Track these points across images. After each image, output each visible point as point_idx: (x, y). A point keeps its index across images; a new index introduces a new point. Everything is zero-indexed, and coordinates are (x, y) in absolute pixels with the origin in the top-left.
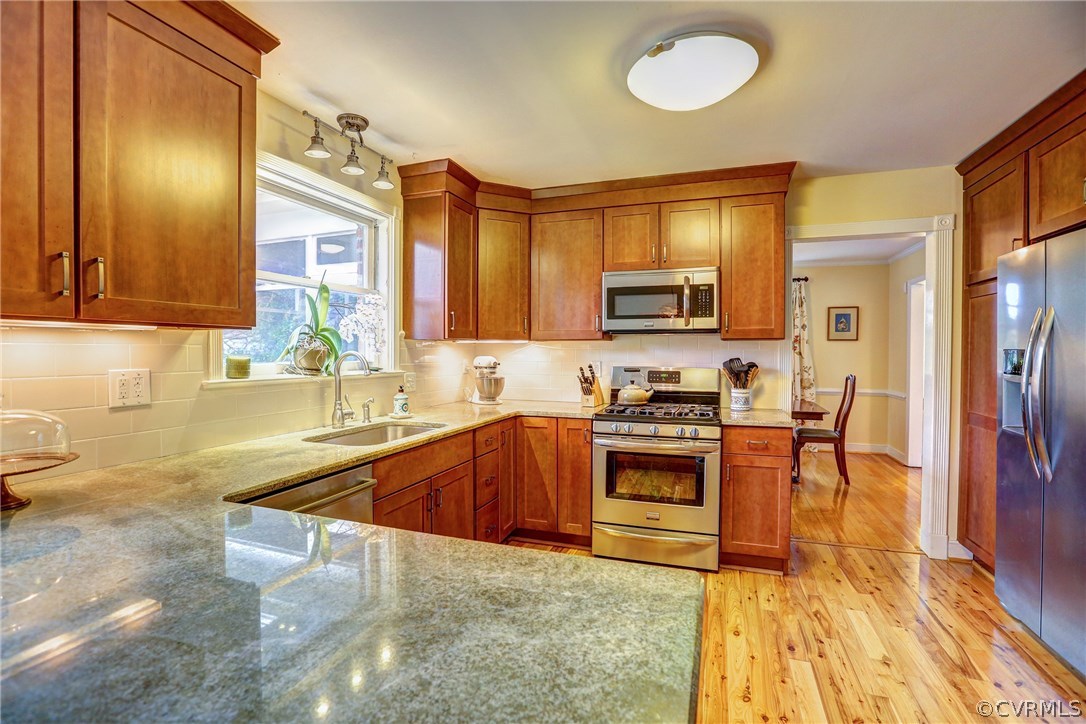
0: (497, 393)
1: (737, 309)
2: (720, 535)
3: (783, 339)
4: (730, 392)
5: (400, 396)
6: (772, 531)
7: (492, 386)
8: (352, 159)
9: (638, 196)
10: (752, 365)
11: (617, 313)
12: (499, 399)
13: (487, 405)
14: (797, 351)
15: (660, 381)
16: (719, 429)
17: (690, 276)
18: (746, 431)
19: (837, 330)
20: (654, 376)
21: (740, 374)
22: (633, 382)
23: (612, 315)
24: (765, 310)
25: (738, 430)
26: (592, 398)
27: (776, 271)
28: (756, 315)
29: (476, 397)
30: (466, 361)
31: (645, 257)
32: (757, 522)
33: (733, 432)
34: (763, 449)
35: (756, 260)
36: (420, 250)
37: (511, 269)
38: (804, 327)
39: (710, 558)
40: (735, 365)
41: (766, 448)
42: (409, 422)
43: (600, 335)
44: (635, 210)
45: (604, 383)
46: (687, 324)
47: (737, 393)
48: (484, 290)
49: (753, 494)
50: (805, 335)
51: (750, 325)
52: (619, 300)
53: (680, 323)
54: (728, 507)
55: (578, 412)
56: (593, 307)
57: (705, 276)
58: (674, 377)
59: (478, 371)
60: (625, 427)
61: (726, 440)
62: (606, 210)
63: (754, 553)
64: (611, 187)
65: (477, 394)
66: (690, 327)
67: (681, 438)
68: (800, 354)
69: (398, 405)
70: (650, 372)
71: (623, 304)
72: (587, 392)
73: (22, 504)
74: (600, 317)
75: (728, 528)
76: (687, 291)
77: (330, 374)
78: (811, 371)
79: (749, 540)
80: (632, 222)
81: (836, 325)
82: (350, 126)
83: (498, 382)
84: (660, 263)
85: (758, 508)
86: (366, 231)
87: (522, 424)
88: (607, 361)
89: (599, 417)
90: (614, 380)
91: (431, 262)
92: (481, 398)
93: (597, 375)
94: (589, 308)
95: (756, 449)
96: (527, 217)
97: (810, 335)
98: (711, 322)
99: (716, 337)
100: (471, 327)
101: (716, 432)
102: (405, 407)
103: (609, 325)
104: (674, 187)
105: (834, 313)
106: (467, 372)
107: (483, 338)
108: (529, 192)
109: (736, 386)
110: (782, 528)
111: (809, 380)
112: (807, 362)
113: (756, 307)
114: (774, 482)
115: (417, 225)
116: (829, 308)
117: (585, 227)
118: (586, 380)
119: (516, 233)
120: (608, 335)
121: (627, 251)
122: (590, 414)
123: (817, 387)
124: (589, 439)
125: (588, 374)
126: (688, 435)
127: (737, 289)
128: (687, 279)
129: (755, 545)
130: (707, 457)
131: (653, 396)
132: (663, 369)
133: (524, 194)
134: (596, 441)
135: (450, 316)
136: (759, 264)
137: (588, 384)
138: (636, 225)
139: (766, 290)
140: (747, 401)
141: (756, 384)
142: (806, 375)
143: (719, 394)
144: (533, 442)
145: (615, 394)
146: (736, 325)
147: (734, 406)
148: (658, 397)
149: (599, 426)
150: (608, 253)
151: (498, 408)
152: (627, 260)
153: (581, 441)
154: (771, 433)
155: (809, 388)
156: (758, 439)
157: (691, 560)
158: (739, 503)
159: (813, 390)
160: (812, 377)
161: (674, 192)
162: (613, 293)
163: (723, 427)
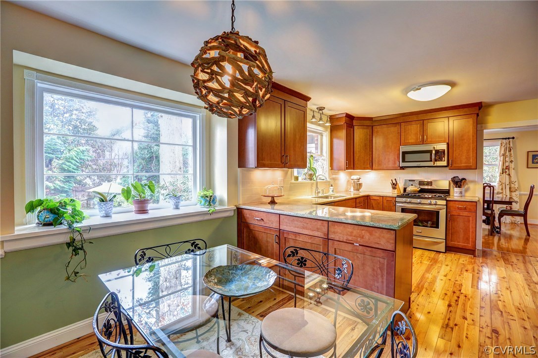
0: (360, 188)
1: (455, 158)
2: (446, 239)
3: (476, 169)
4: (454, 189)
5: (331, 187)
6: (468, 239)
7: (358, 186)
8: (321, 119)
9: (415, 118)
10: (464, 179)
11: (406, 160)
12: (360, 190)
13: (356, 192)
14: (507, 173)
15: (424, 185)
16: (445, 201)
17: (435, 146)
18: (457, 203)
19: (533, 163)
20: (421, 183)
21: (458, 183)
22: (412, 185)
23: (404, 161)
24: (468, 158)
25: (453, 202)
26: (396, 190)
27: (473, 143)
28: (464, 160)
29: (352, 189)
30: (348, 177)
31: (417, 140)
32: (462, 235)
33: (451, 203)
34: (464, 209)
35: (464, 140)
36: (335, 141)
37: (365, 145)
38: (511, 162)
39: (442, 247)
40: (456, 180)
41: (465, 209)
42: (335, 195)
43: (399, 168)
44: (413, 123)
45: (401, 185)
46: (434, 164)
47: (457, 190)
48: (356, 153)
49: (460, 225)
50: (512, 166)
51: (461, 164)
52: (407, 156)
53: (431, 164)
54: (449, 230)
55: (390, 195)
56: (396, 158)
57: (443, 146)
58: (430, 183)
59: (353, 181)
60: (409, 200)
61: (449, 205)
62: (402, 124)
63: (460, 247)
64: (404, 115)
65: (352, 188)
66: (435, 165)
67: (430, 204)
68: (509, 175)
69: (331, 190)
70: (419, 182)
71: (408, 157)
72: (394, 188)
73: (277, 203)
74: (399, 162)
75: (449, 237)
76: (434, 152)
77: (314, 180)
78: (516, 184)
79: (459, 242)
80: (412, 127)
81: (533, 160)
82: (320, 110)
83: (360, 185)
84: (423, 142)
85: (462, 231)
86: (319, 137)
87: (370, 198)
88: (402, 177)
89: (398, 196)
90: (405, 184)
91: (340, 145)
92: (354, 190)
93: (398, 182)
94: (395, 159)
95: (461, 209)
96: (371, 127)
97: (516, 165)
98: (444, 163)
99: (447, 168)
100: (352, 166)
101: (444, 202)
102: (333, 191)
103: (402, 164)
104: (430, 114)
105: (531, 155)
106: (348, 181)
107: (356, 169)
108: (372, 118)
109: (456, 187)
110: (472, 238)
111: (515, 187)
112: (513, 179)
113: (464, 157)
114: (469, 221)
115: (334, 133)
116: (528, 152)
117: (394, 129)
118: (394, 184)
119: (367, 133)
120: (402, 168)
121: (410, 138)
122: (395, 195)
123: (520, 191)
124: (395, 204)
125: (394, 182)
126: (433, 203)
127: (455, 151)
128: (434, 148)
129: (461, 244)
130: (440, 211)
131: (420, 190)
132: (426, 180)
133: (370, 119)
134: (397, 204)
135: (346, 163)
136: (465, 141)
137: (394, 186)
138: (413, 129)
139: (468, 151)
140: (461, 193)
141: (466, 186)
142: (513, 185)
143: (449, 190)
144: (374, 205)
145: (405, 190)
146: (455, 164)
147: (455, 195)
148: (422, 191)
149: (398, 199)
150: (403, 139)
151: (360, 193)
152: (410, 141)
153: (392, 205)
154: (467, 203)
155: (515, 191)
156: (462, 205)
157: (435, 248)
158: (454, 228)
159: (517, 193)
160: (516, 186)
161: (429, 116)
162: (404, 153)
163: (447, 201)
